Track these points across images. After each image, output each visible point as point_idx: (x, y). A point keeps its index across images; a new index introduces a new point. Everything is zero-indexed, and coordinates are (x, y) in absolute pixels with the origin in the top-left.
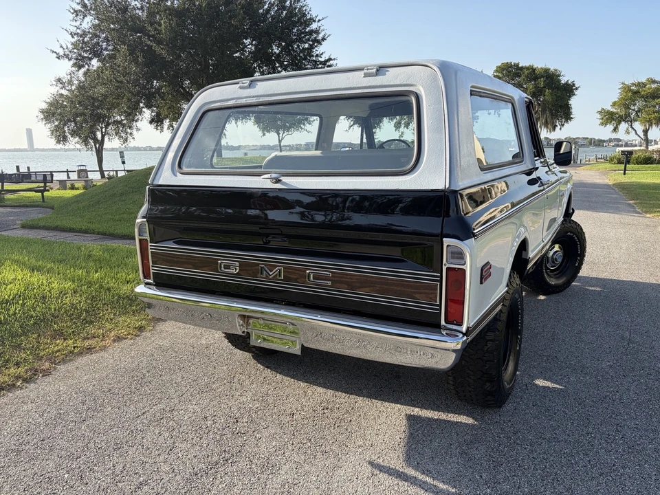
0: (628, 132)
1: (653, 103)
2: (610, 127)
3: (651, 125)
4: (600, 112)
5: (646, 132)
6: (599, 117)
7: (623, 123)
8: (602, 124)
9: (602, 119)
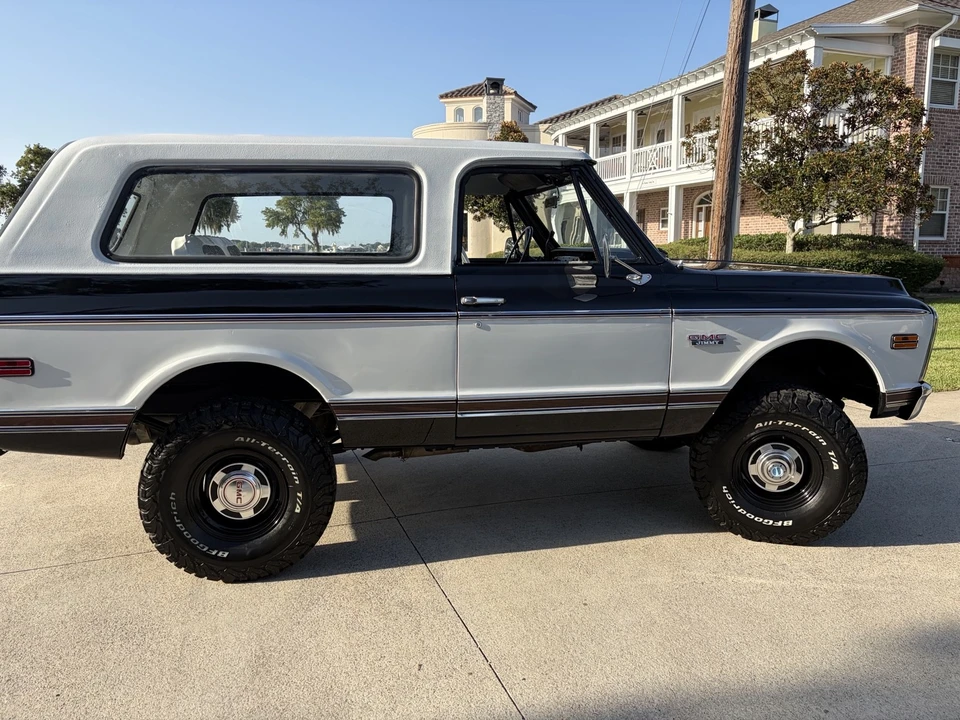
0: (297, 235)
1: (318, 205)
2: (278, 229)
3: (319, 228)
4: (264, 212)
5: (315, 236)
6: (264, 217)
7: (291, 225)
8: (268, 226)
9: (267, 220)
